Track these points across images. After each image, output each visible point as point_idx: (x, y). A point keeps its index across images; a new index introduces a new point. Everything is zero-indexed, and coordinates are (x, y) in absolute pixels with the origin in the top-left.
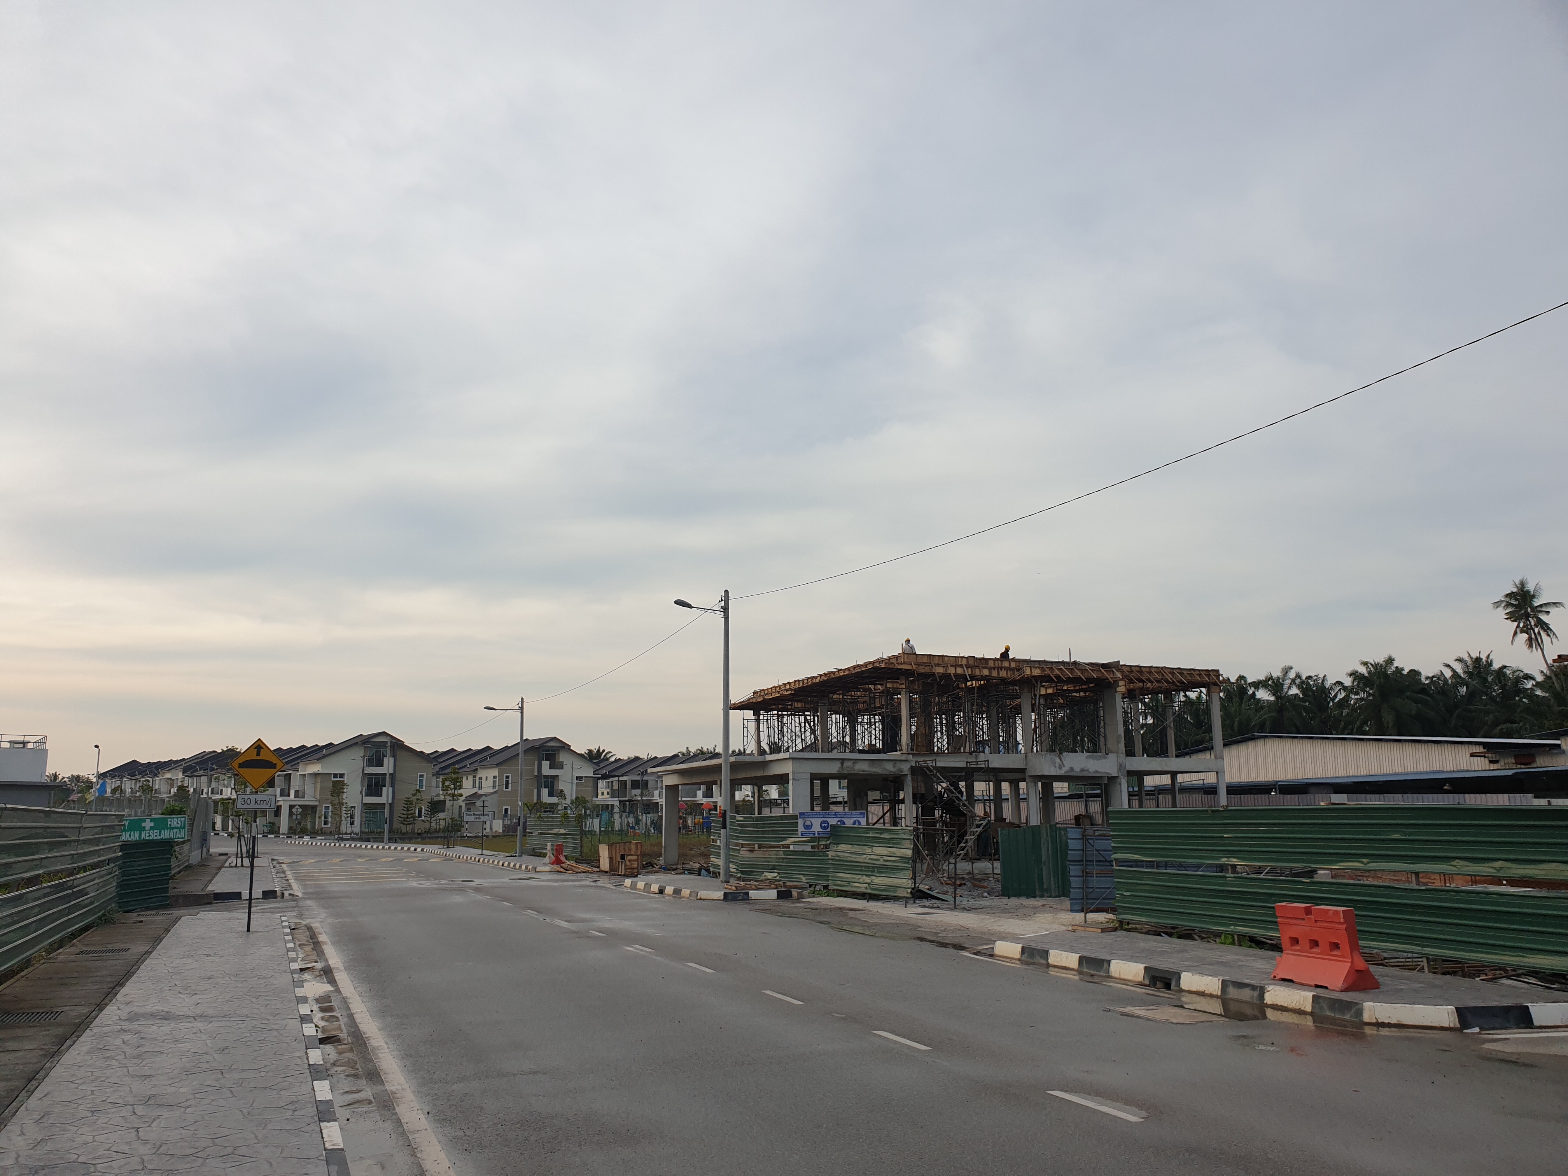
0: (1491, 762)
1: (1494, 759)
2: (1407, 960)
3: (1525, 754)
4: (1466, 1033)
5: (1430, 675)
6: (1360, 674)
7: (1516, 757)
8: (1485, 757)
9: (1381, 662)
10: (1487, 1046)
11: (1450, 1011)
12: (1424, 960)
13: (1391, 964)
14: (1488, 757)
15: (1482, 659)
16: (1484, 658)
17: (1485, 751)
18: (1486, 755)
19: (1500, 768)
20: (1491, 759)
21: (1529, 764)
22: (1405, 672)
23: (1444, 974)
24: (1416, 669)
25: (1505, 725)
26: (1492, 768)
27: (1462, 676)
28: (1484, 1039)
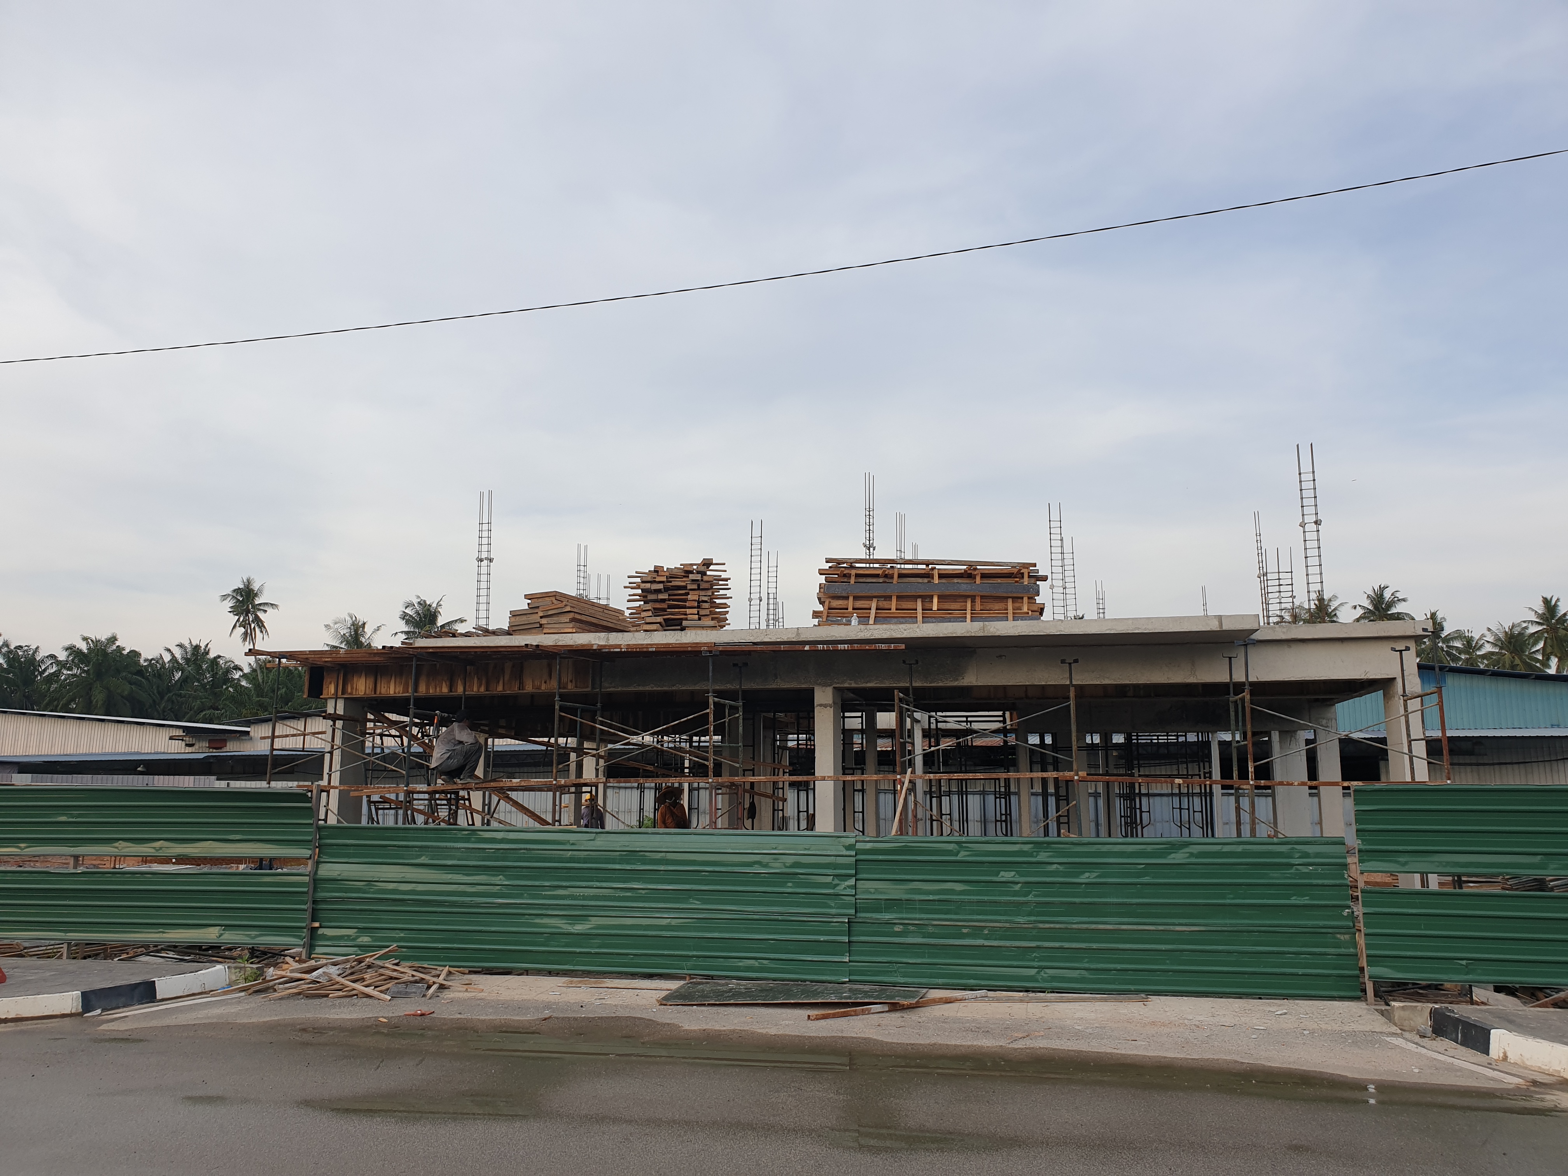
0: (187, 745)
1: (191, 743)
2: (49, 948)
3: (218, 739)
4: (85, 1017)
5: (150, 658)
6: (78, 649)
7: (210, 741)
8: (182, 740)
9: (103, 639)
10: (104, 1027)
11: (75, 997)
12: (65, 946)
13: (31, 953)
14: (185, 741)
15: (201, 647)
16: (203, 646)
17: (184, 734)
18: (184, 738)
19: (194, 751)
20: (188, 743)
21: (221, 748)
22: (125, 652)
23: (85, 958)
24: (137, 650)
25: (208, 712)
26: (187, 751)
27: (180, 661)
28: (102, 1020)
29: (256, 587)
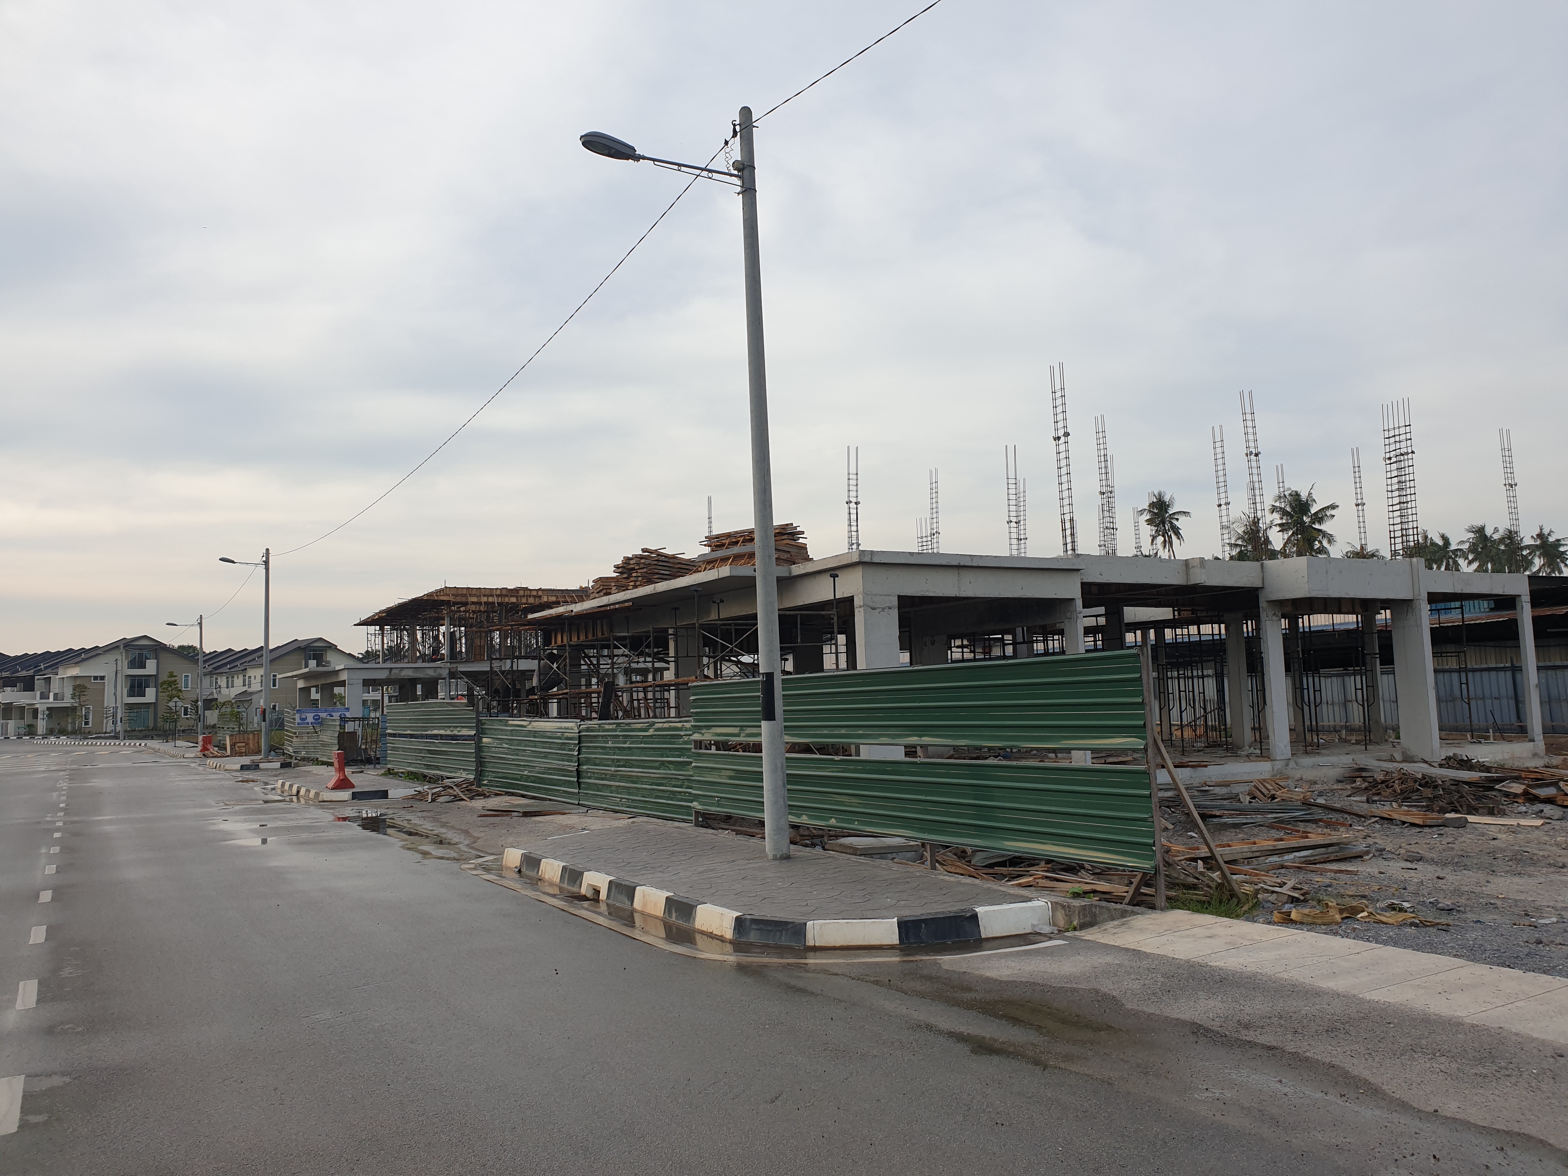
29: (1167, 499)
